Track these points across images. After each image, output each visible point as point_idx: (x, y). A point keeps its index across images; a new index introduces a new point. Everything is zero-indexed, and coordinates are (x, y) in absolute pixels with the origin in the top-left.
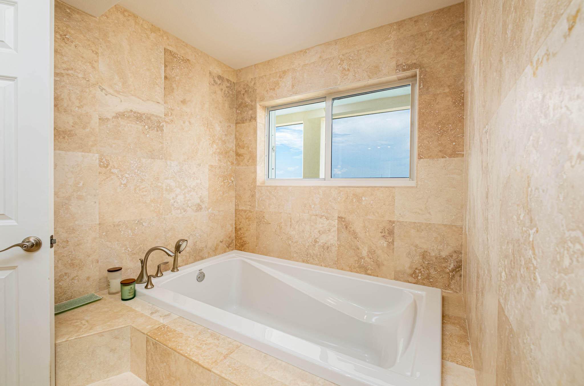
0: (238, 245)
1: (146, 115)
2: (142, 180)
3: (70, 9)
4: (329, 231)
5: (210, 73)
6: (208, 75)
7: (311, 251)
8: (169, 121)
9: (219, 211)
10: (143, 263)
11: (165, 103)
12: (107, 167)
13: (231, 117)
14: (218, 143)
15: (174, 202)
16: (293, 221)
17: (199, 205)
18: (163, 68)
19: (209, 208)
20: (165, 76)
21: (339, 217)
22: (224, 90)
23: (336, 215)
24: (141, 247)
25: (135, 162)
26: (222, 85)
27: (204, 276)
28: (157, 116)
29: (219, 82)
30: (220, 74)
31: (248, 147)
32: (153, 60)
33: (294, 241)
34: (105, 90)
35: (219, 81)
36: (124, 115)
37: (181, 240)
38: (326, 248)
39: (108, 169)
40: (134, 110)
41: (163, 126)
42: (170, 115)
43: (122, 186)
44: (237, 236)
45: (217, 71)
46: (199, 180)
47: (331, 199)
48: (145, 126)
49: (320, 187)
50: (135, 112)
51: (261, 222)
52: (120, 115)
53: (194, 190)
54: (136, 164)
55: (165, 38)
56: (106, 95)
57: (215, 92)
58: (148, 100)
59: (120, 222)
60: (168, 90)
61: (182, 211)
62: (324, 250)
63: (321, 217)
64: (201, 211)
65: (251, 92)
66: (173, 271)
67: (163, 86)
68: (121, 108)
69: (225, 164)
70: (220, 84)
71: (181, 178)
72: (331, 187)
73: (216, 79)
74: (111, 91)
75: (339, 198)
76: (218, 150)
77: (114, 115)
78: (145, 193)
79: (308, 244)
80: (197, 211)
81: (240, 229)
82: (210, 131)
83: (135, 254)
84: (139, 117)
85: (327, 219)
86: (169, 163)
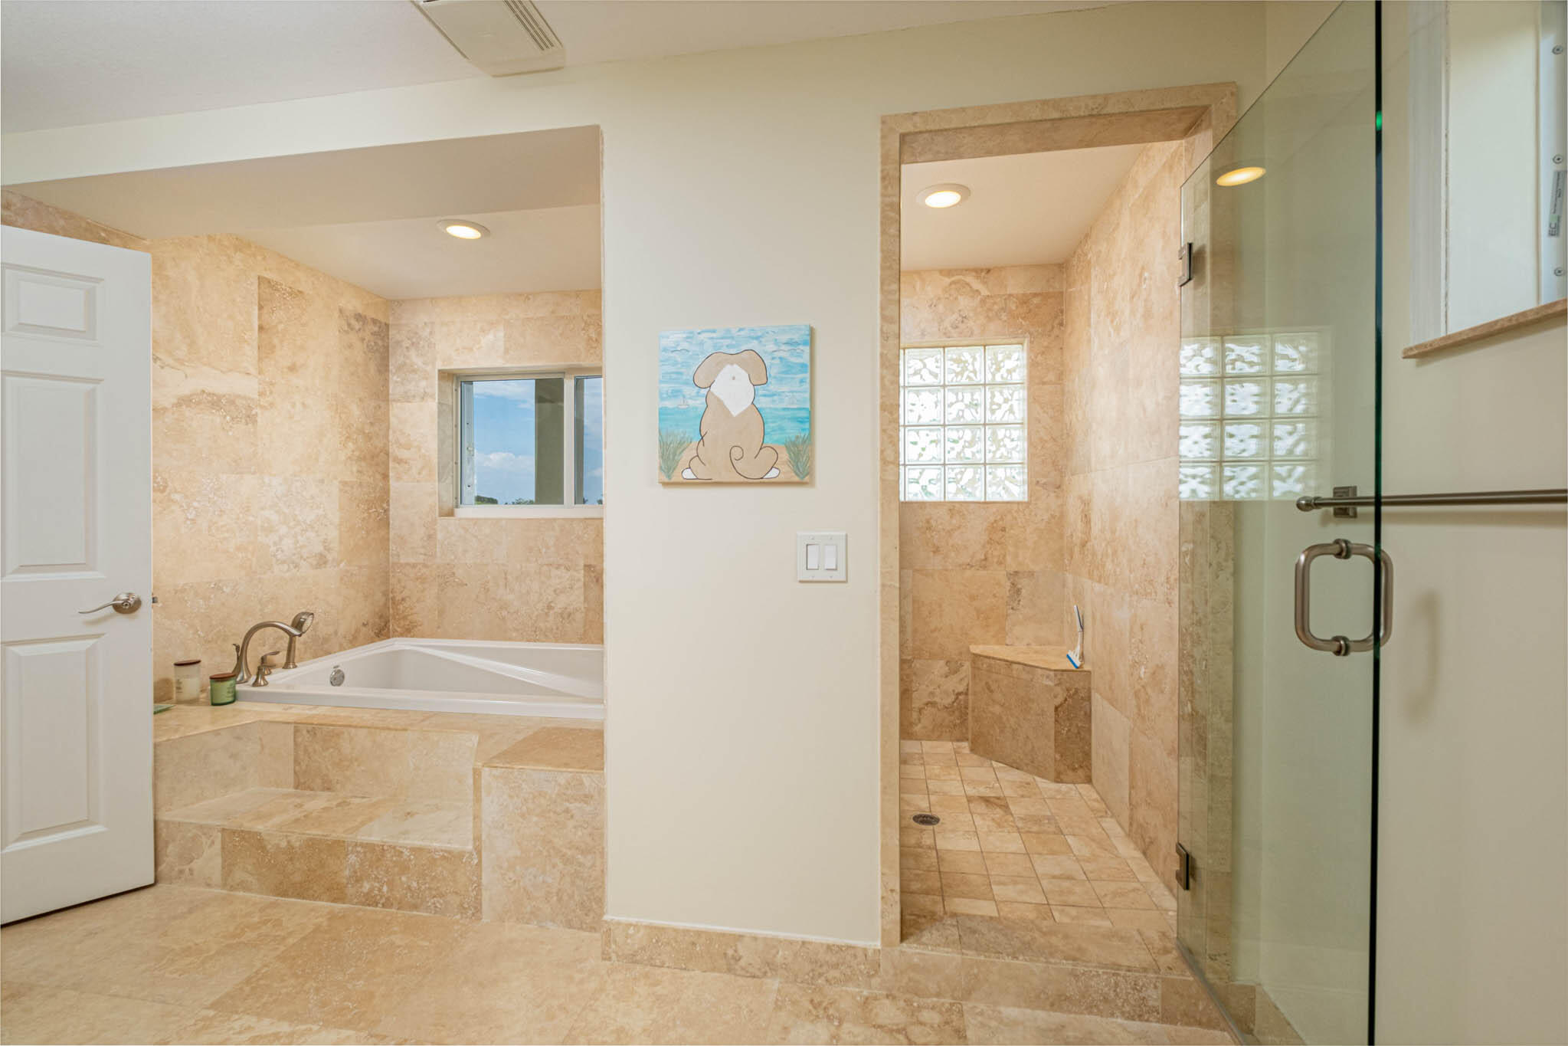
0: (399, 630)
1: (227, 396)
2: (221, 511)
3: (104, 230)
4: (571, 588)
5: (341, 311)
6: (336, 314)
7: (542, 625)
8: (266, 405)
9: (360, 567)
10: (241, 651)
11: (259, 374)
12: (163, 491)
13: (382, 389)
14: (356, 439)
15: (277, 550)
16: (509, 577)
17: (321, 556)
18: (256, 312)
19: (341, 561)
20: (259, 326)
21: (585, 566)
22: (367, 340)
23: (582, 563)
24: (219, 631)
25: (209, 481)
26: (364, 330)
27: (343, 677)
28: (245, 398)
29: (357, 325)
30: (361, 312)
31: (419, 448)
32: (238, 299)
33: (512, 611)
34: (160, 359)
35: (356, 323)
36: (191, 401)
37: (303, 613)
38: (567, 615)
39: (165, 494)
40: (209, 389)
41: (256, 414)
42: (268, 393)
43: (188, 522)
44: (397, 614)
45: (352, 304)
46: (322, 509)
47: (573, 537)
48: (225, 417)
49: (555, 520)
50: (209, 394)
51: (448, 584)
52: (185, 401)
53: (313, 528)
54: (211, 485)
55: (259, 258)
56: (162, 368)
57: (350, 346)
58: (230, 370)
59: (186, 584)
60: (265, 350)
61: (292, 566)
62: (563, 619)
63: (558, 567)
64: (325, 567)
65: (423, 347)
66: (286, 666)
67: (255, 344)
68: (186, 390)
69: (370, 477)
70: (359, 330)
71: (289, 506)
72: (573, 520)
73: (353, 322)
74: (171, 362)
75: (586, 535)
76: (357, 453)
77: (175, 401)
78: (226, 535)
79: (536, 613)
80: (319, 566)
81: (403, 599)
82: (340, 418)
83: (209, 642)
84: (215, 402)
85: (568, 569)
86: (266, 480)
